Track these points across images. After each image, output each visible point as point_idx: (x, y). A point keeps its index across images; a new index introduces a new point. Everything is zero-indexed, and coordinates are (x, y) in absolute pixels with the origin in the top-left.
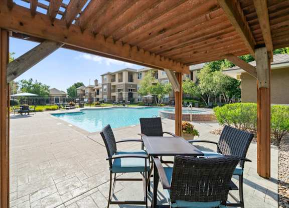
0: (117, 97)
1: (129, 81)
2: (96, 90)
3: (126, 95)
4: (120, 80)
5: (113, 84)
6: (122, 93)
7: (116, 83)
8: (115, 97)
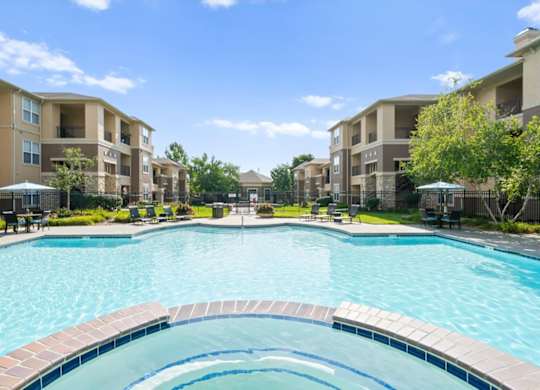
0: (363, 189)
1: (397, 137)
2: (324, 171)
3: (385, 183)
4: (372, 138)
5: (356, 149)
6: (374, 177)
7: (362, 147)
8: (358, 187)
